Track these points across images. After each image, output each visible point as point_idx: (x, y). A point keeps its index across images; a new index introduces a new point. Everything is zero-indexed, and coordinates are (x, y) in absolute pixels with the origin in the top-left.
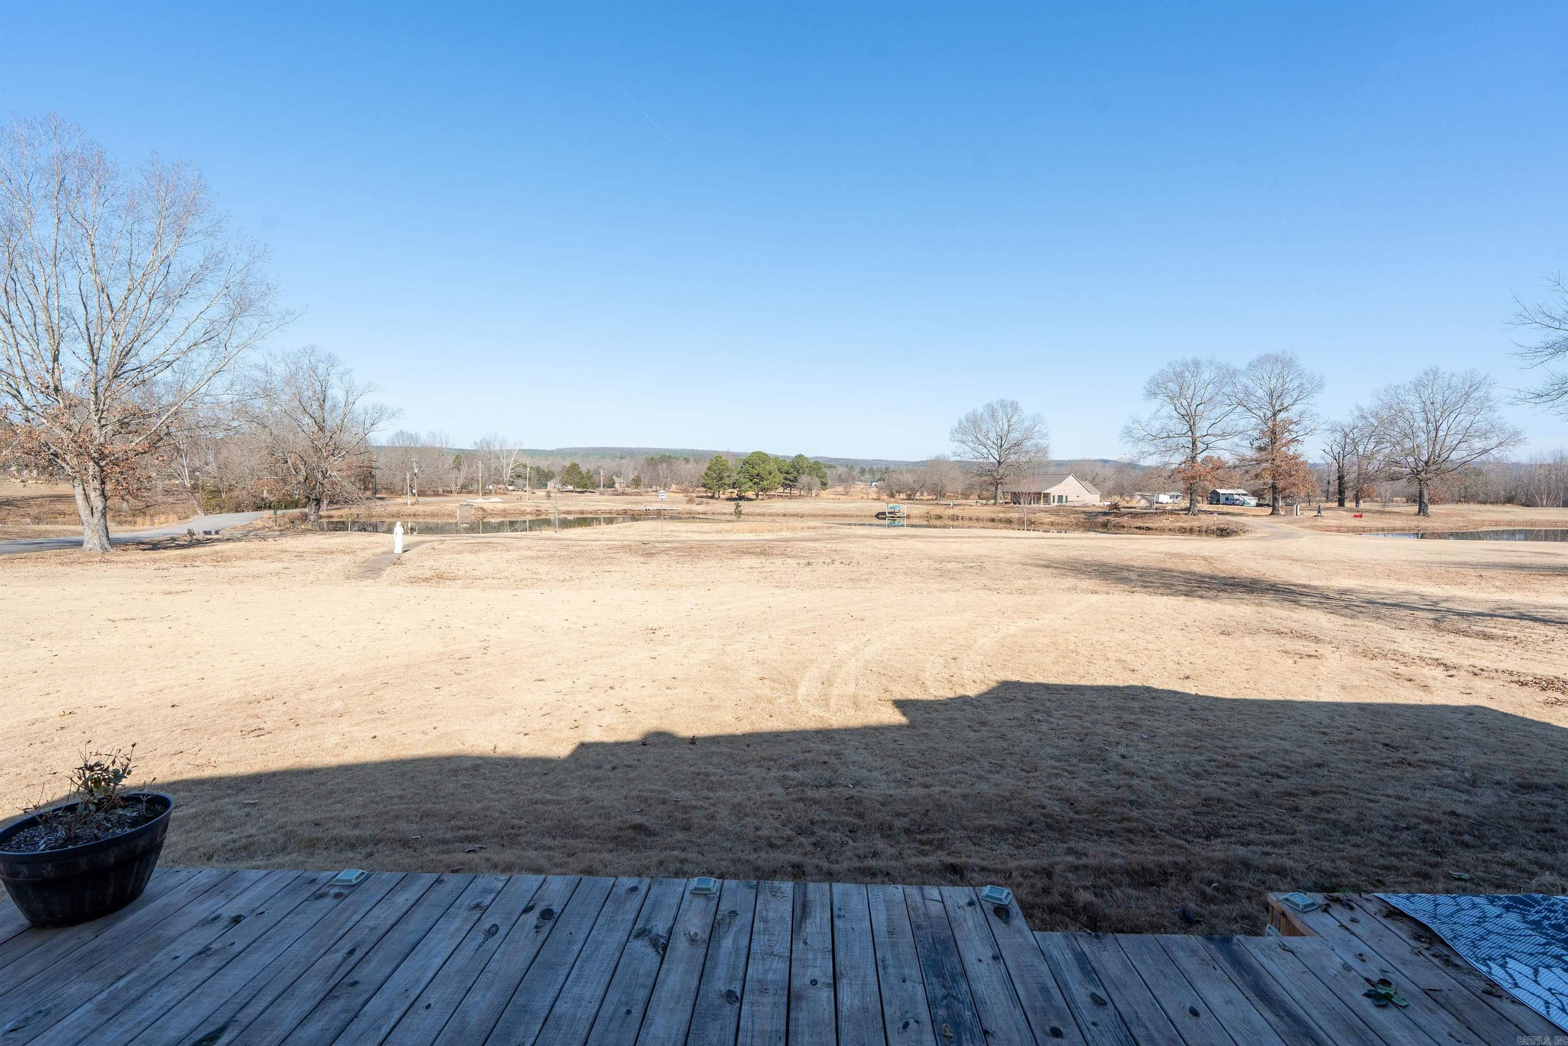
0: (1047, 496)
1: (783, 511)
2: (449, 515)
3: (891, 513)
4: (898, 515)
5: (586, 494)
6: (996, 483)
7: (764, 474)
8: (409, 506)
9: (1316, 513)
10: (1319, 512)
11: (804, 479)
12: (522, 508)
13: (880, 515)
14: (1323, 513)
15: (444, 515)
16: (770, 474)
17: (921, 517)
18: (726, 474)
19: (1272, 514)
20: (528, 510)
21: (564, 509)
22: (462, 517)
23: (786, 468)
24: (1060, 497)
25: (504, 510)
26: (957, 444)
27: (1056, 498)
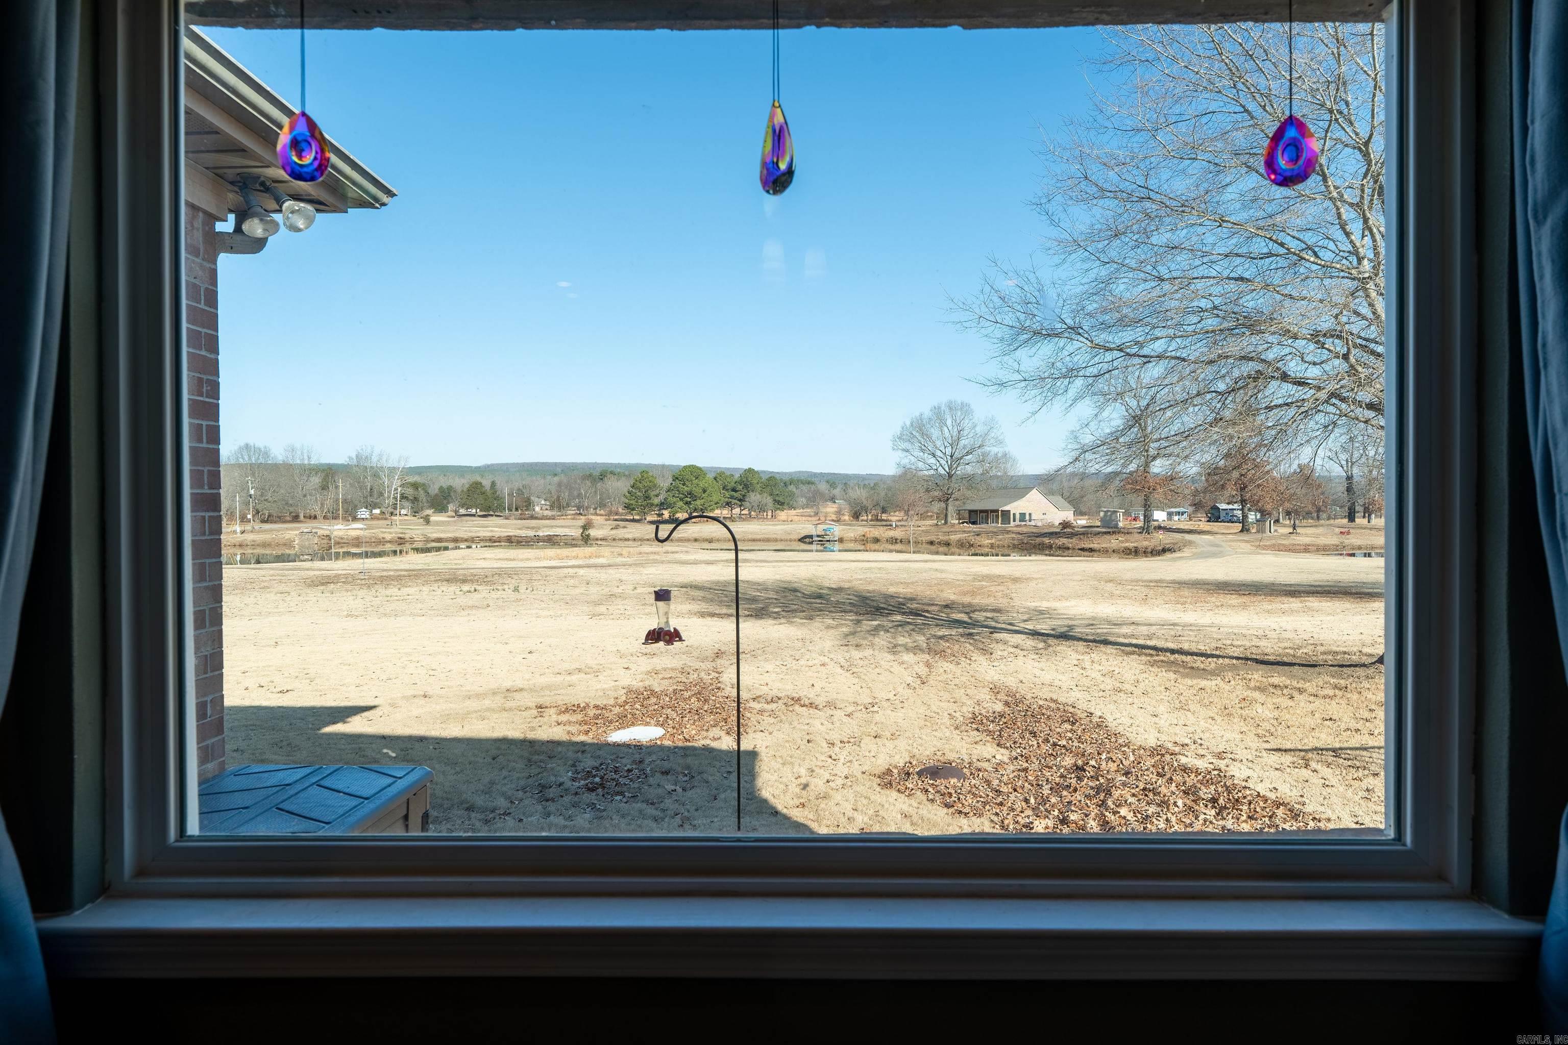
0: (1006, 514)
1: (696, 535)
2: (285, 545)
3: (818, 536)
4: (827, 538)
5: (490, 518)
6: (946, 499)
7: (697, 491)
8: (239, 535)
9: (1291, 530)
10: (1294, 529)
11: (754, 498)
12: (381, 536)
13: (806, 539)
14: (1299, 530)
15: (278, 545)
16: (704, 491)
17: (856, 540)
18: (652, 494)
19: (1242, 531)
20: (388, 537)
21: (435, 535)
22: (302, 547)
23: (733, 484)
24: (1023, 516)
25: (357, 538)
26: (900, 453)
27: (1018, 516)
